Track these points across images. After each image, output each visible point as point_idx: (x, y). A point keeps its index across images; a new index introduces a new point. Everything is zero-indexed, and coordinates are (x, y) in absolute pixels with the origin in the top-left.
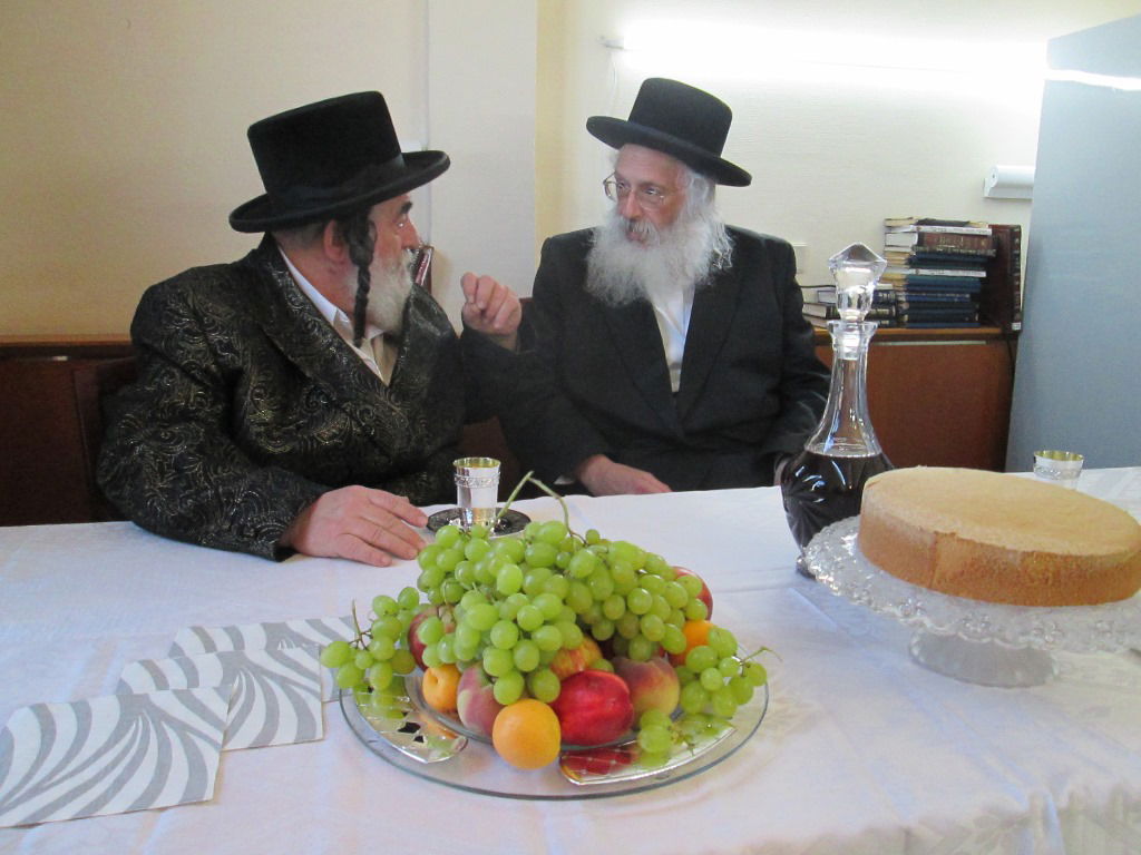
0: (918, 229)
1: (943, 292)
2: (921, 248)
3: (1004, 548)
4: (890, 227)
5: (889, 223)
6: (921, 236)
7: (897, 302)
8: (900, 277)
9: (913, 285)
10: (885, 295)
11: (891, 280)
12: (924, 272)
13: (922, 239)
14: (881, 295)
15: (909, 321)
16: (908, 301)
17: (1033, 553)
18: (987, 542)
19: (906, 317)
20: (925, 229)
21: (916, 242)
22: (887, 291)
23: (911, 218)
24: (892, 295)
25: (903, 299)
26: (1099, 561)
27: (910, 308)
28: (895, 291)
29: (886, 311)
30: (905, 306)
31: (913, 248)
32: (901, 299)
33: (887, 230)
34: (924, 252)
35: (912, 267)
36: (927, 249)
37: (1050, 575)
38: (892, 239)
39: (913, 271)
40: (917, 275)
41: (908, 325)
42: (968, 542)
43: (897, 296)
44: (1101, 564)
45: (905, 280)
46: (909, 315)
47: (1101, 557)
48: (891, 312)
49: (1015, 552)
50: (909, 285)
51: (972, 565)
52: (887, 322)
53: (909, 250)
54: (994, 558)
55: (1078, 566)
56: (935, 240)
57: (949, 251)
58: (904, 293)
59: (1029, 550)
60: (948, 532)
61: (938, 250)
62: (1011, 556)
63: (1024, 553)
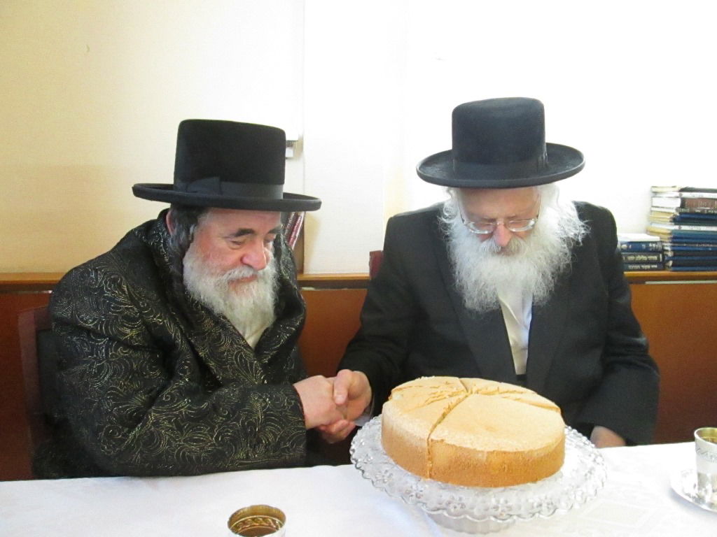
0: (681, 195)
1: (700, 243)
2: (683, 210)
3: (475, 450)
4: (656, 193)
5: (654, 190)
6: (684, 201)
7: (663, 251)
8: (665, 231)
9: (676, 238)
10: (654, 245)
11: (658, 233)
12: (685, 228)
13: (684, 202)
14: (650, 245)
15: (673, 266)
16: (673, 250)
17: (494, 451)
18: (464, 446)
19: (671, 263)
20: (686, 195)
21: (679, 205)
22: (656, 242)
23: (674, 187)
24: (659, 246)
25: (669, 248)
26: (536, 454)
27: (675, 255)
28: (662, 242)
29: (655, 258)
30: (670, 254)
31: (677, 210)
32: (666, 248)
33: (653, 195)
34: (686, 213)
35: (675, 224)
36: (688, 210)
37: (506, 466)
38: (657, 202)
39: (676, 227)
40: (680, 230)
41: (672, 269)
42: (453, 446)
43: (663, 246)
44: (538, 455)
45: (670, 234)
46: (673, 261)
47: (537, 451)
48: (659, 258)
49: (482, 452)
50: (674, 238)
51: (456, 462)
52: (656, 266)
53: (674, 211)
54: (469, 457)
55: (523, 458)
56: (694, 204)
57: (706, 212)
58: (669, 244)
59: (492, 450)
60: (439, 439)
61: (697, 211)
62: (480, 455)
63: (488, 452)
